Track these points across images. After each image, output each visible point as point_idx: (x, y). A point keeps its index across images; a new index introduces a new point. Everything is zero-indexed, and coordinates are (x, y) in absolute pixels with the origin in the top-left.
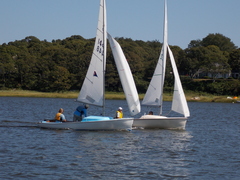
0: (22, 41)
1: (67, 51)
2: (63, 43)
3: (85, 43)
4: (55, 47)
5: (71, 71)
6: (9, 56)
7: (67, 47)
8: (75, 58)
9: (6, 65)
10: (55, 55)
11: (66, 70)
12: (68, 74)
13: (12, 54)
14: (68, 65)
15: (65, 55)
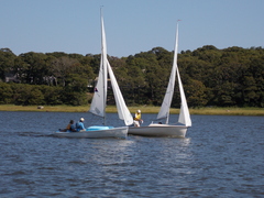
1: (201, 62)
2: (194, 53)
3: (220, 54)
4: (187, 59)
5: (206, 84)
6: (139, 69)
7: (201, 58)
8: (211, 70)
9: (136, 79)
10: (189, 68)
11: (201, 83)
12: (203, 88)
14: (203, 79)
15: (200, 67)
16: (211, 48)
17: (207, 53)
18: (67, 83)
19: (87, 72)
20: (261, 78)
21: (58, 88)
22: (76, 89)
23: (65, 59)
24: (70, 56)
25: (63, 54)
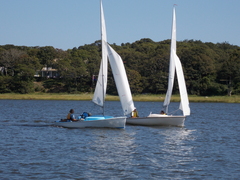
0: (92, 45)
1: (138, 54)
2: (133, 46)
3: (155, 46)
4: (125, 51)
5: (142, 74)
6: (81, 60)
7: (138, 50)
8: (147, 61)
9: (78, 69)
11: (137, 73)
12: (139, 77)
13: (84, 58)
14: (139, 68)
15: (136, 58)
16: (148, 41)
17: (144, 45)
18: (16, 73)
19: (34, 63)
20: (191, 68)
21: (8, 77)
22: (24, 78)
23: (13, 51)
24: (19, 48)
25: (12, 46)
